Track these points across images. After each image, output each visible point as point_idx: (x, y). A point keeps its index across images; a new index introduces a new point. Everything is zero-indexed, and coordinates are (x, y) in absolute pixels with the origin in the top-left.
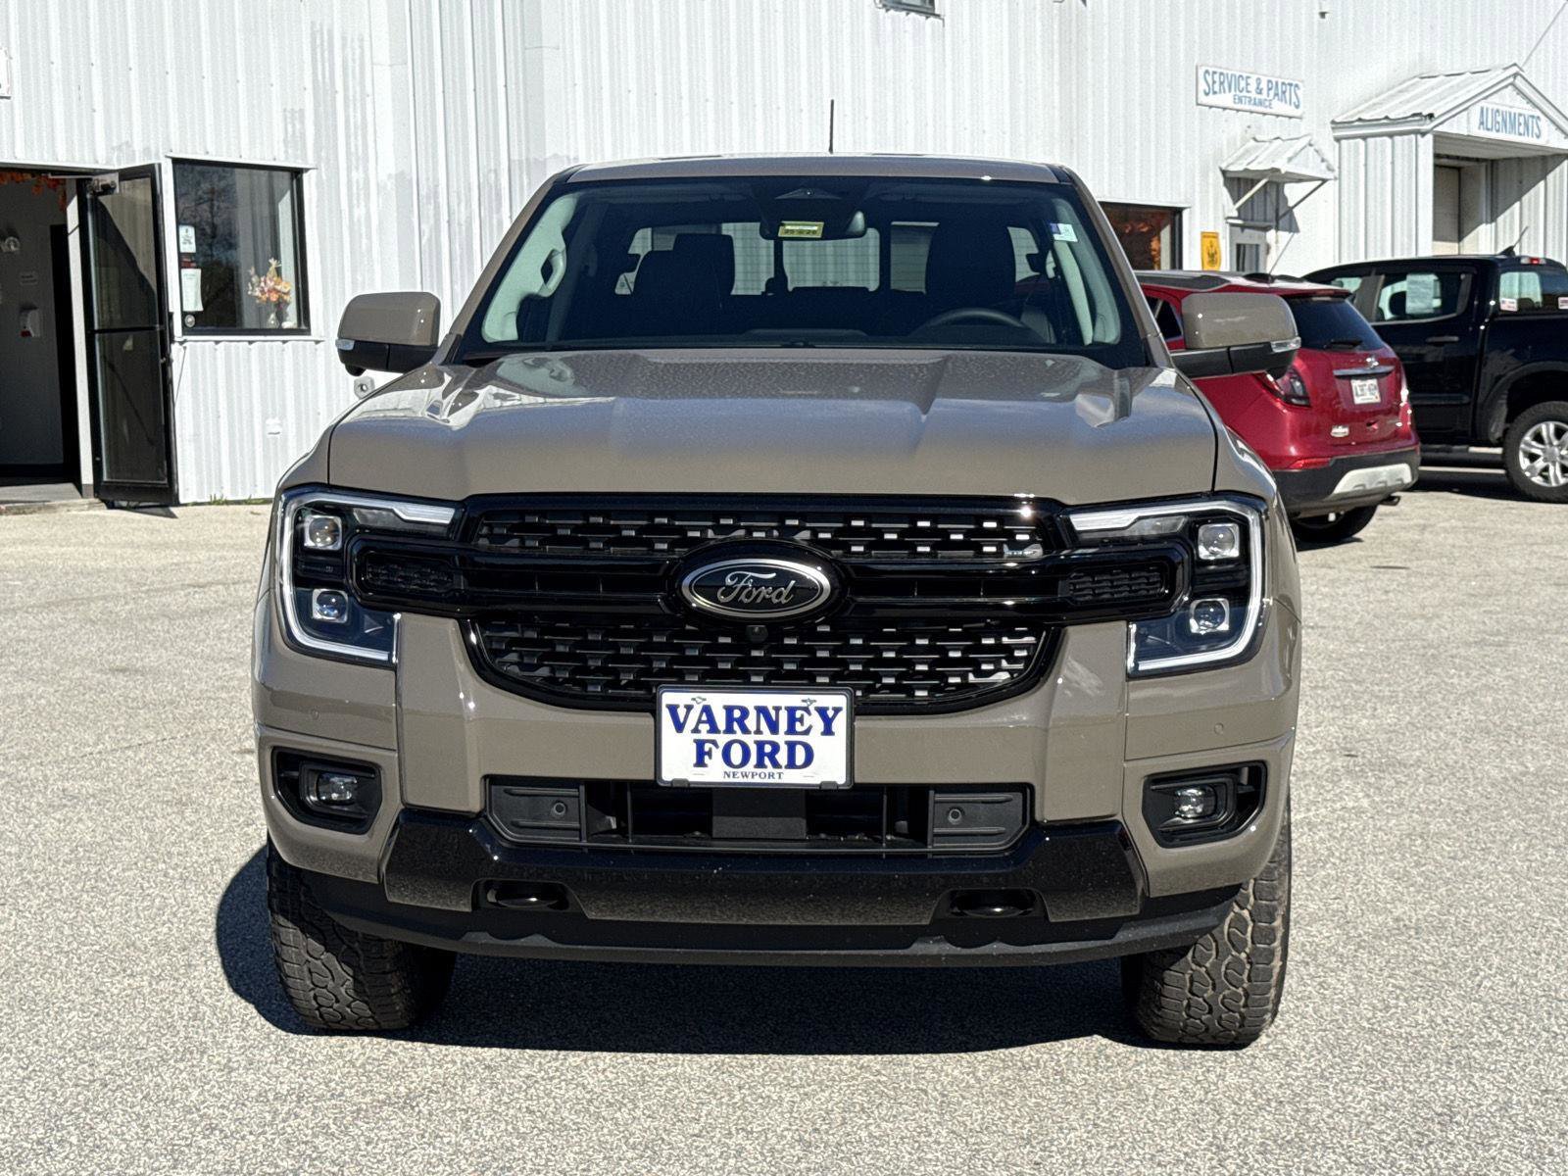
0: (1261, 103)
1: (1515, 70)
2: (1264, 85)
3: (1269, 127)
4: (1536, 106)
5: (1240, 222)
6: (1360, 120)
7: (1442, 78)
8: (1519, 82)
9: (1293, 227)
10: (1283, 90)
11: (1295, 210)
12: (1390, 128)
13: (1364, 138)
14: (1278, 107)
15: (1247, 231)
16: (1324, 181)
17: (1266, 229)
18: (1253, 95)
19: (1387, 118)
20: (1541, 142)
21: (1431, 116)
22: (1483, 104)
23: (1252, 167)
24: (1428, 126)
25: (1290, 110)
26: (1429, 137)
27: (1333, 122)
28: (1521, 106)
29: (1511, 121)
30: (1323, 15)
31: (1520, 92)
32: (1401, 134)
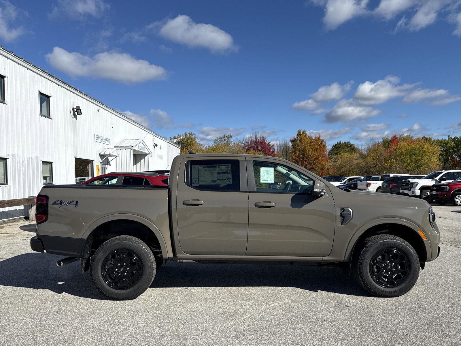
0: (104, 142)
1: (142, 140)
2: (105, 139)
3: (106, 147)
4: (145, 146)
5: (102, 163)
6: (120, 146)
7: (130, 140)
8: (143, 142)
9: (110, 165)
10: (108, 140)
11: (110, 162)
12: (126, 148)
13: (121, 149)
14: (107, 143)
15: (103, 165)
16: (117, 156)
17: (106, 165)
18: (103, 140)
19: (125, 146)
20: (144, 151)
21: (133, 146)
22: (139, 145)
23: (106, 153)
24: (132, 148)
25: (109, 144)
26: (132, 150)
27: (115, 146)
28: (142, 146)
29: (142, 148)
30: (112, 127)
31: (143, 143)
32: (127, 149)
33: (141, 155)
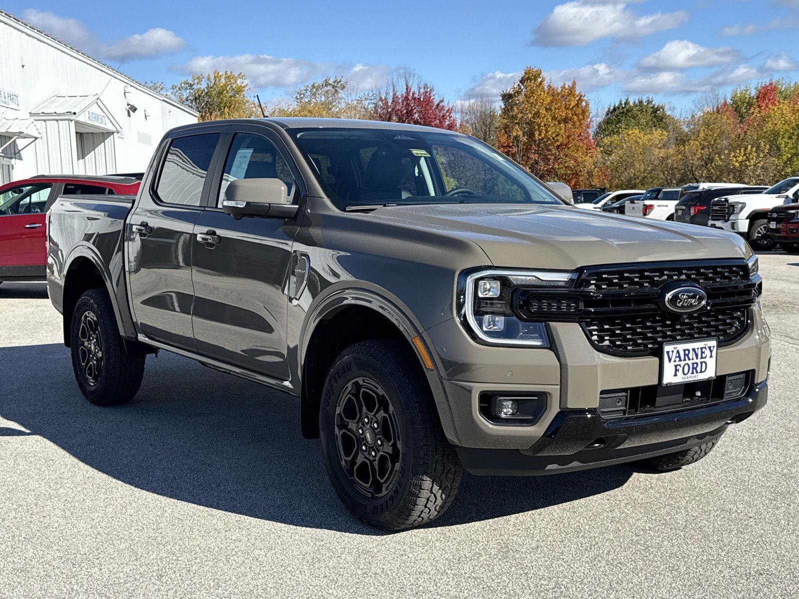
0: (5, 103)
1: (97, 97)
2: (6, 95)
3: (10, 114)
4: (104, 112)
5: (3, 155)
6: (43, 113)
7: (67, 98)
8: (99, 101)
9: (20, 158)
10: (13, 97)
11: (21, 152)
12: (57, 117)
13: (45, 121)
14: (12, 105)
15: (5, 159)
16: (36, 138)
17: (11, 158)
18: (3, 99)
19: (55, 113)
20: (102, 126)
21: (75, 113)
22: (89, 110)
23: (10, 130)
24: (73, 117)
25: (15, 107)
26: (73, 122)
27: (30, 113)
28: (99, 112)
29: (97, 118)
30: (23, 66)
31: (99, 106)
32: (62, 120)
33: (96, 133)
